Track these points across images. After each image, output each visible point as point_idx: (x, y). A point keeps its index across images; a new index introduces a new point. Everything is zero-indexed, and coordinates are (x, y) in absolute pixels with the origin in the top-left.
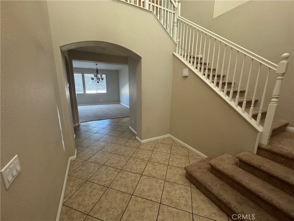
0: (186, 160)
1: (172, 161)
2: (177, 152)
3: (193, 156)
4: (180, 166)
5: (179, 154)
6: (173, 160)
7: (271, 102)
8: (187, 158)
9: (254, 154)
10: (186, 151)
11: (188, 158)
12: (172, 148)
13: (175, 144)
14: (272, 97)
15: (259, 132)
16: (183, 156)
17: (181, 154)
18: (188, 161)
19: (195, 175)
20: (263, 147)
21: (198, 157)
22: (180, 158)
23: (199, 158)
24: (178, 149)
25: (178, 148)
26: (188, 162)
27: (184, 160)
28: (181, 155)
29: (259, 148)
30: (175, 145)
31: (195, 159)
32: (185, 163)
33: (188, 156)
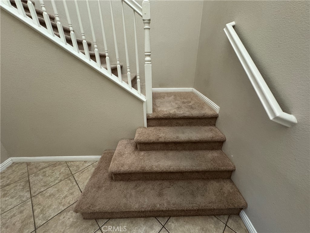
0: (71, 185)
1: (42, 211)
2: (45, 182)
3: (79, 168)
4: (64, 206)
5: (52, 184)
6: (44, 207)
7: (146, 62)
8: (70, 180)
9: (145, 128)
10: (64, 168)
11: (71, 178)
12: (31, 181)
13: (36, 167)
14: (145, 55)
15: (144, 102)
16: (61, 181)
17: (55, 180)
18: (75, 183)
19: (98, 208)
20: (151, 116)
21: (87, 165)
22: (58, 190)
23: (89, 164)
24: (45, 175)
25: (44, 172)
26: (74, 186)
27: (68, 188)
28: (57, 181)
29: (148, 119)
30: (35, 170)
31: (83, 172)
32: (71, 191)
33: (70, 176)
